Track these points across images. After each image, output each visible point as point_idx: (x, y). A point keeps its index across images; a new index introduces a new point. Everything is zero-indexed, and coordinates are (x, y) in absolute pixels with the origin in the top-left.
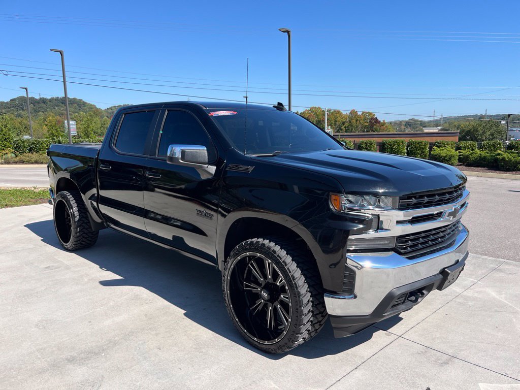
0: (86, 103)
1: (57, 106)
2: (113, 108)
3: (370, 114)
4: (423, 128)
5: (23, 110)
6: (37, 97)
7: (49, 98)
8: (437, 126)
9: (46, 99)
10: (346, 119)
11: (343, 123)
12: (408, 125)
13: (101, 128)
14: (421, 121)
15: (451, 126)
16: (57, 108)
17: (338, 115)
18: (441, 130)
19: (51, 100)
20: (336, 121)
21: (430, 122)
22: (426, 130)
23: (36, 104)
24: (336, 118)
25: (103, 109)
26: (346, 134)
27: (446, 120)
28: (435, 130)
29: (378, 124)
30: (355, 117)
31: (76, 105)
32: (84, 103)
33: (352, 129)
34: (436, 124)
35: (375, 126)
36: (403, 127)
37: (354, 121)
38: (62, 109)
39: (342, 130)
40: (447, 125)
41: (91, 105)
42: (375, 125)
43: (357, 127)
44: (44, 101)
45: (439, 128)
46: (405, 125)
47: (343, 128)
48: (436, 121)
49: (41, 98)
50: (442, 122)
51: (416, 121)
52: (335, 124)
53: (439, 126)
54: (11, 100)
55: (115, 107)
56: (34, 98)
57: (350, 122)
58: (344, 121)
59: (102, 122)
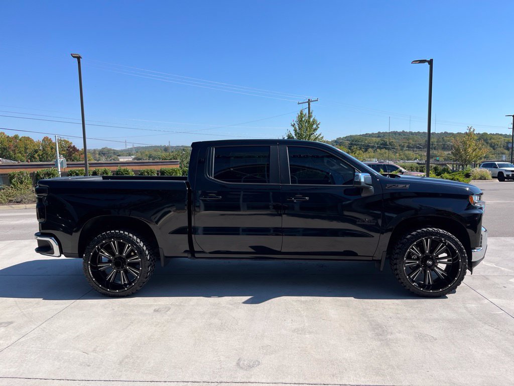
3: (67, 142)
4: (118, 157)
8: (130, 155)
10: (39, 146)
11: (36, 151)
12: (102, 154)
14: (114, 150)
15: (143, 155)
17: (28, 142)
18: (134, 159)
20: (26, 149)
21: (122, 151)
22: (122, 160)
24: (26, 145)
26: (41, 163)
27: (138, 149)
28: (130, 159)
29: (76, 153)
30: (49, 145)
33: (47, 158)
34: (129, 153)
35: (73, 155)
36: (97, 156)
37: (49, 149)
39: (35, 158)
40: (139, 155)
42: (73, 153)
43: (53, 156)
45: (133, 157)
46: (99, 154)
47: (36, 156)
48: (128, 150)
50: (134, 152)
51: (109, 150)
52: (26, 153)
53: (132, 155)
57: (44, 150)
58: (37, 148)
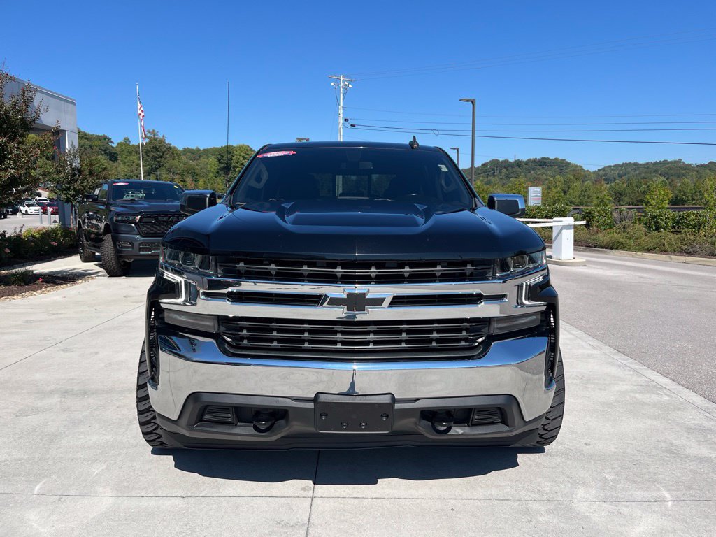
0: (569, 163)
1: (533, 169)
2: (606, 169)
5: (494, 176)
6: (512, 160)
7: (525, 159)
9: (521, 162)
13: (580, 196)
16: (532, 172)
19: (527, 163)
23: (509, 168)
25: (592, 171)
31: (556, 167)
32: (568, 164)
38: (539, 173)
41: (576, 166)
44: (518, 164)
49: (516, 161)
54: (483, 165)
55: (610, 166)
56: (508, 161)
59: (583, 188)
